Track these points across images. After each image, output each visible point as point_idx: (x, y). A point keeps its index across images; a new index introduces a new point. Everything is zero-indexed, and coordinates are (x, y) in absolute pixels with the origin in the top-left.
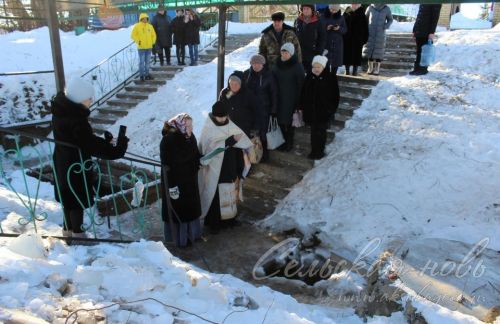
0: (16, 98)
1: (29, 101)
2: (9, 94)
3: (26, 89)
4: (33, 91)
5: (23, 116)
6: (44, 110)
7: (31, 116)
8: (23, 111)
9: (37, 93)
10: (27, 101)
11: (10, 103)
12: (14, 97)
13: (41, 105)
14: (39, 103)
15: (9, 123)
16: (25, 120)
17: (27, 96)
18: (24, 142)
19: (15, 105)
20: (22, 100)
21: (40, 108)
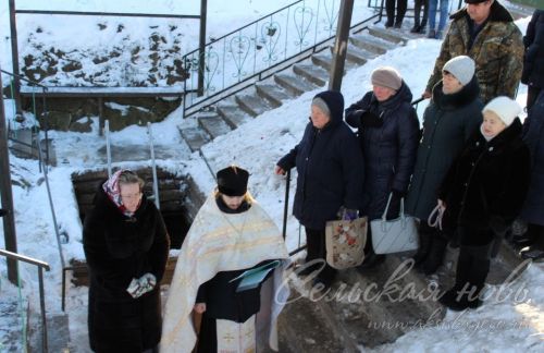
0: (137, 50)
1: (154, 57)
2: (128, 43)
3: (155, 38)
4: (165, 42)
5: (140, 78)
6: (174, 73)
7: (153, 80)
8: (143, 70)
9: (170, 45)
10: (151, 56)
11: (126, 56)
12: (134, 47)
13: (171, 65)
14: (169, 62)
15: (118, 86)
16: (142, 84)
17: (155, 48)
18: (133, 119)
19: (133, 60)
20: (145, 53)
21: (170, 69)
